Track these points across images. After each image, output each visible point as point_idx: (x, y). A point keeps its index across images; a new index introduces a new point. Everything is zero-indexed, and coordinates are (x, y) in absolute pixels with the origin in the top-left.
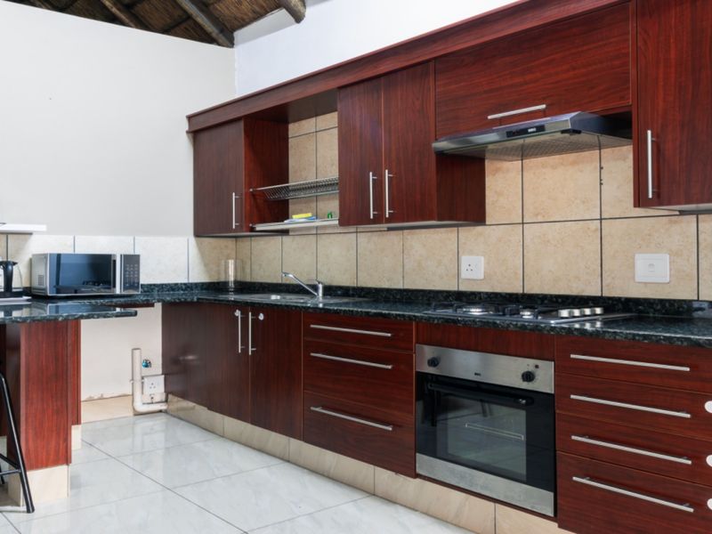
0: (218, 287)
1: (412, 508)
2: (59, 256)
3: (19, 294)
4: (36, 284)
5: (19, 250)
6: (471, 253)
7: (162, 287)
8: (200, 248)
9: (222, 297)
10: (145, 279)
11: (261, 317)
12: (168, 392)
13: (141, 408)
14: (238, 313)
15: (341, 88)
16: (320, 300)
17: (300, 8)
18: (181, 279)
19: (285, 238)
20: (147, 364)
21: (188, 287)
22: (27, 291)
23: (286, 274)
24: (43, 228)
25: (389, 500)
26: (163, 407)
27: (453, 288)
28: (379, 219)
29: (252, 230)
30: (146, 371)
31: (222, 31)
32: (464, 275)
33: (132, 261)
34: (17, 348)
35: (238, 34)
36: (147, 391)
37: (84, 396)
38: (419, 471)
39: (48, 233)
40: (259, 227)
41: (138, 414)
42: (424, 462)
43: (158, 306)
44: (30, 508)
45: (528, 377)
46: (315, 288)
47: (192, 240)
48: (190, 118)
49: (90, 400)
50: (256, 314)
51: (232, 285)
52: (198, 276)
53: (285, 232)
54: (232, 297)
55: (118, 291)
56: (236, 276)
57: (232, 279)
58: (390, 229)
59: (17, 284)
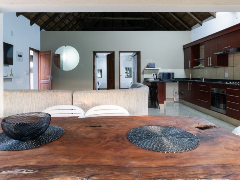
0: (188, 79)
1: (210, 115)
2: (163, 73)
3: (157, 79)
4: (160, 78)
5: (158, 72)
6: (226, 72)
7: (178, 79)
8: (185, 71)
9: (189, 80)
10: (175, 77)
11: (192, 84)
12: (179, 98)
13: (175, 101)
14: (189, 83)
15: (205, 42)
16: (203, 81)
17: (201, 23)
18: (182, 77)
19: (199, 69)
20: (176, 93)
21: (183, 79)
22: (158, 79)
23: (198, 76)
24: (161, 68)
25: (208, 114)
26: (179, 101)
27: (224, 79)
28: (209, 66)
29: (193, 68)
30: (176, 94)
31: (189, 28)
32: (225, 76)
33: (173, 74)
34: (158, 87)
35: (192, 28)
36: (176, 98)
37: (166, 98)
38: (211, 109)
39: (161, 69)
40: (194, 67)
41: (174, 102)
42: (212, 107)
43: (178, 82)
44: (159, 109)
45: (223, 92)
46: (203, 79)
47: (184, 70)
48: (183, 46)
49: (167, 98)
50: (191, 83)
51: (190, 79)
52: (184, 77)
53: (199, 68)
54: (190, 81)
55: (171, 79)
56: (191, 77)
57: (190, 77)
58: (215, 67)
59: (157, 77)
